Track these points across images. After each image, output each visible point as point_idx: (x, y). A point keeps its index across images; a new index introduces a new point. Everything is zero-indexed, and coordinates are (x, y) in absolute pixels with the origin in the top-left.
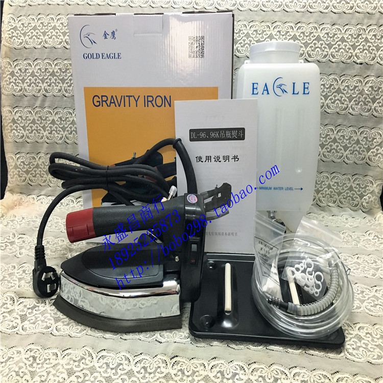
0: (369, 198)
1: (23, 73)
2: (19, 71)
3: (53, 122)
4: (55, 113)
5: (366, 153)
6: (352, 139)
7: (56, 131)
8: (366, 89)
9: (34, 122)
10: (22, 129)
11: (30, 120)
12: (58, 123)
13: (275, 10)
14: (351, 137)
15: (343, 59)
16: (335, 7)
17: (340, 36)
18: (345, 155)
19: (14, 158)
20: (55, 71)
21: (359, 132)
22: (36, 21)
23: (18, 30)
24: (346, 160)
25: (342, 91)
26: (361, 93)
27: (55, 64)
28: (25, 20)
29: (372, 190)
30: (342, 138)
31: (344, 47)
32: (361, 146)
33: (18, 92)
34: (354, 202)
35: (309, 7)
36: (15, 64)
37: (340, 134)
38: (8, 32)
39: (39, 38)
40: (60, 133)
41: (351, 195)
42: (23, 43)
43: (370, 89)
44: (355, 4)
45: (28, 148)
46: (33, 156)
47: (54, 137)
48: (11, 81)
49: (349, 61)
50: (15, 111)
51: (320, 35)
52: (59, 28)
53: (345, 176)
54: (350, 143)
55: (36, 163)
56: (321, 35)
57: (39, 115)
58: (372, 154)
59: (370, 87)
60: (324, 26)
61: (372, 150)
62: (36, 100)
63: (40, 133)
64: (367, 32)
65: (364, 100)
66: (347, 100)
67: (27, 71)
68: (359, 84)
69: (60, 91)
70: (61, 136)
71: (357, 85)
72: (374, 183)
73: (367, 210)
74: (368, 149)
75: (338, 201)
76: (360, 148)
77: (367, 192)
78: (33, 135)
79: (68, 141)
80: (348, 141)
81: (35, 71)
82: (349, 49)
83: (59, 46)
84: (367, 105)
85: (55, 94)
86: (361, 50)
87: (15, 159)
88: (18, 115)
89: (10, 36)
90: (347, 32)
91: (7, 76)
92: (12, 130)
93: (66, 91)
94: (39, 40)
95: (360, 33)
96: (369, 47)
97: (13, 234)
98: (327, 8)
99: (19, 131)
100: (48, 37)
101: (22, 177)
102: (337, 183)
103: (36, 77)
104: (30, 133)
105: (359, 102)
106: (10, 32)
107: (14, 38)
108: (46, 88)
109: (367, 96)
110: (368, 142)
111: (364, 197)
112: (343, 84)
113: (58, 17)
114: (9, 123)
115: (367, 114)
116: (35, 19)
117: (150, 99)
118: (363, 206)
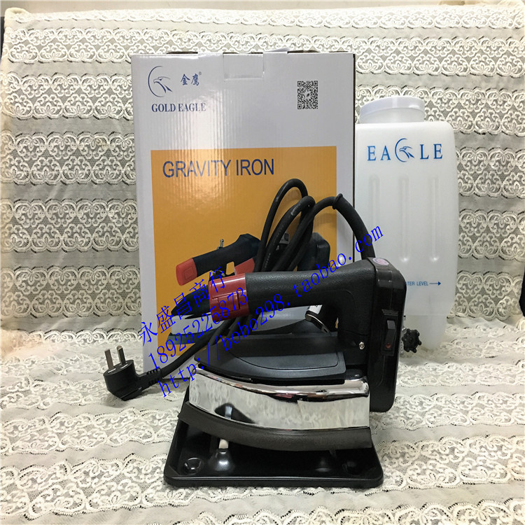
0: (507, 302)
1: (31, 152)
2: (24, 150)
3: (76, 220)
4: (78, 207)
5: (498, 244)
6: (481, 227)
7: (80, 234)
8: (492, 164)
9: (45, 221)
10: (26, 232)
11: (40, 218)
12: (84, 221)
13: (375, 72)
14: (479, 224)
15: (462, 128)
16: (445, 69)
17: (456, 102)
18: (473, 247)
19: (12, 275)
20: (81, 149)
21: (488, 217)
22: (51, 82)
23: (24, 94)
24: (476, 254)
25: (464, 166)
26: (488, 169)
27: (80, 139)
28: (33, 81)
29: (509, 290)
30: (468, 226)
31: (462, 115)
32: (492, 235)
33: (23, 179)
34: (488, 309)
35: (415, 69)
36: (18, 140)
37: (465, 221)
38: (9, 96)
39: (56, 105)
40: (86, 236)
41: (484, 301)
42: (31, 112)
43: (497, 164)
44: (469, 66)
45: (35, 260)
46: (42, 271)
47: (76, 242)
48: (12, 163)
49: (469, 131)
50: (16, 207)
51: (432, 100)
52: (87, 92)
53: (475, 276)
54: (478, 232)
55: (45, 283)
56: (434, 101)
57: (54, 212)
58: (506, 245)
59: (497, 161)
60: (436, 90)
61: (505, 240)
62: (49, 191)
63: (54, 237)
64: (487, 97)
65: (491, 177)
66: (471, 178)
67: (38, 149)
68: (484, 158)
69: (87, 176)
70: (87, 240)
71: (482, 159)
72: (511, 281)
73: (505, 318)
74: (501, 239)
75: (468, 309)
76: (491, 238)
77: (504, 294)
78: (43, 240)
79: (97, 247)
80: (476, 230)
81: (50, 149)
82: (469, 117)
83: (87, 116)
84: (495, 183)
85: (80, 180)
86: (482, 118)
87: (14, 277)
88: (21, 211)
89: (12, 101)
90: (463, 98)
91: (7, 156)
92: (10, 234)
93: (97, 176)
94: (55, 107)
95: (479, 98)
96: (491, 114)
98: (437, 70)
99: (21, 235)
100: (69, 104)
101: (22, 304)
102: (466, 285)
103: (51, 158)
104: (39, 237)
105: (486, 180)
106: (12, 97)
107: (17, 104)
108: (66, 172)
109: (494, 172)
110: (499, 230)
111: (501, 302)
112: (465, 158)
113: (84, 78)
114: (7, 223)
115: (496, 194)
116: (49, 80)
117: (245, 164)
118: (500, 314)
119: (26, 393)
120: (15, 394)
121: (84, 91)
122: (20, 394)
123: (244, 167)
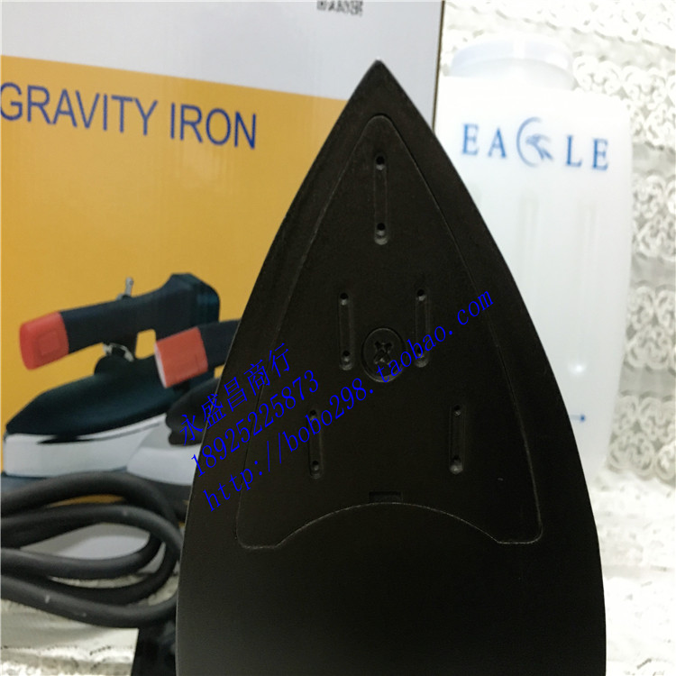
117: (191, 116)
123: (188, 123)
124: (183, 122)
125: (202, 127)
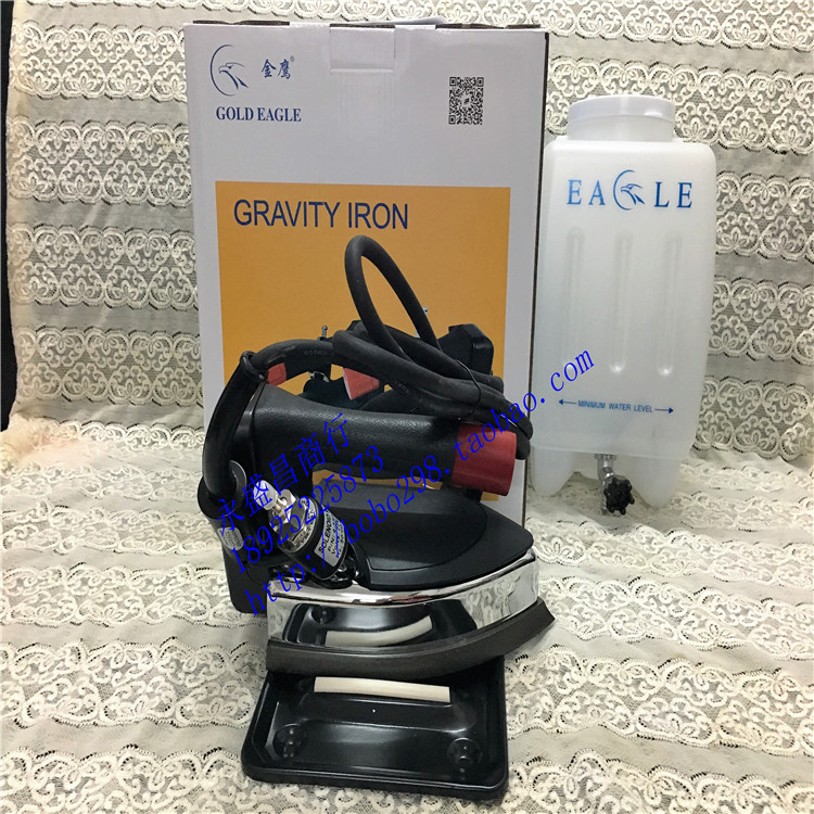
0: (799, 432)
1: (58, 151)
2: (48, 148)
3: (124, 261)
4: (128, 240)
5: (792, 338)
6: (765, 308)
7: (130, 281)
8: (793, 205)
9: (79, 259)
10: (52, 274)
11: (72, 255)
12: (136, 263)
13: (607, 36)
14: (762, 304)
15: (747, 141)
16: (729, 35)
17: (741, 95)
18: (750, 341)
19: (33, 338)
20: (132, 149)
21: (778, 292)
22: (88, 39)
23: (48, 58)
24: (752, 352)
25: (745, 206)
26: (785, 212)
27: (130, 133)
28: (62, 36)
29: (803, 413)
30: (743, 305)
31: (748, 118)
32: (783, 322)
33: (47, 192)
34: (766, 439)
35: (675, 33)
36: (39, 132)
37: (740, 297)
38: (25, 61)
39: (95, 77)
40: (140, 285)
41: (761, 426)
42: (59, 87)
43: (802, 205)
44: (770, 31)
45: (65, 317)
46: (76, 334)
47: (126, 293)
48: (30, 167)
49: (759, 146)
50: (38, 235)
51: (700, 90)
52: (141, 57)
53: (749, 386)
54: (760, 316)
55: (81, 352)
56: (703, 92)
57: (93, 245)
58: (805, 340)
59: (803, 200)
60: (708, 72)
61: (804, 332)
62: (86, 212)
63: (92, 284)
64: (795, 88)
65: (789, 227)
66: (756, 226)
67: (68, 147)
68: (779, 194)
69: (140, 192)
70: (141, 292)
71: (776, 196)
72: (808, 400)
73: (792, 457)
74: (798, 330)
75: (733, 438)
76: (781, 327)
77: (795, 418)
78: (76, 287)
79: (157, 303)
80: (756, 313)
81: (86, 148)
82: (760, 121)
83: (141, 96)
84: (795, 238)
85: (130, 200)
86: (783, 125)
87: (36, 342)
88: (44, 243)
89: (30, 69)
90: (754, 88)
91: (21, 156)
92: (29, 277)
93: (155, 193)
94: (94, 80)
95: (782, 90)
96: (800, 118)
97: (42, 506)
98: (713, 35)
99: (45, 278)
100: (115, 75)
101: (49, 381)
102: (733, 400)
103: (88, 162)
104: (70, 284)
105: (780, 231)
106: (29, 61)
107: (37, 74)
108: (109, 185)
109: (795, 219)
110: (796, 316)
111: (788, 431)
112: (748, 193)
113: (138, 33)
114: (24, 261)
115: (795, 256)
116: (86, 34)
117: (362, 210)
118: (786, 450)
119: (43, 525)
120: (26, 526)
121: (137, 55)
122: (34, 527)
123: (361, 215)
124: (357, 215)
125: (370, 218)
